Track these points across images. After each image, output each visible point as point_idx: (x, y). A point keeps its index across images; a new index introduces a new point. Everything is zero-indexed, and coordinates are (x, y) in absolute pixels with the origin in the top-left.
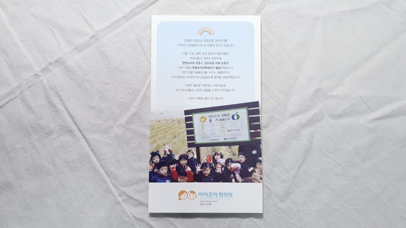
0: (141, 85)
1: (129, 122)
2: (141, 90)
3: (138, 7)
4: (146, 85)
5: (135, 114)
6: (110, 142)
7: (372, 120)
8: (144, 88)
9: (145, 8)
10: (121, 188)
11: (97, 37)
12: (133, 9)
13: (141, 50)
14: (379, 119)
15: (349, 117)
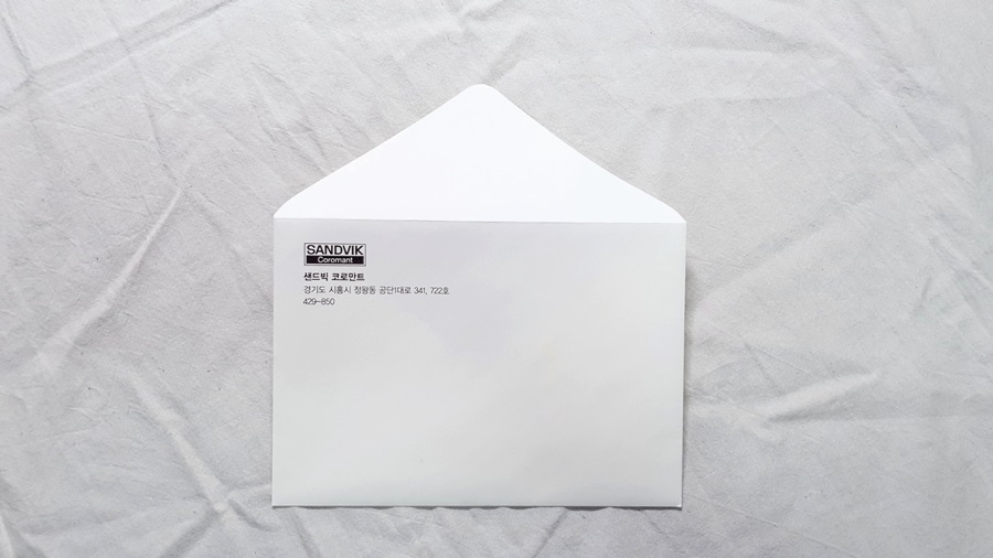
0: (134, 236)
1: (84, 342)
2: (133, 253)
3: (164, 16)
4: (149, 238)
5: (102, 320)
6: (20, 396)
7: (771, 419)
8: (142, 249)
9: (182, 24)
10: (27, 537)
11: (33, 86)
12: (150, 22)
13: (153, 138)
14: (792, 417)
15: (711, 402)
